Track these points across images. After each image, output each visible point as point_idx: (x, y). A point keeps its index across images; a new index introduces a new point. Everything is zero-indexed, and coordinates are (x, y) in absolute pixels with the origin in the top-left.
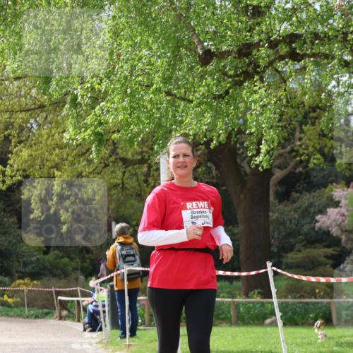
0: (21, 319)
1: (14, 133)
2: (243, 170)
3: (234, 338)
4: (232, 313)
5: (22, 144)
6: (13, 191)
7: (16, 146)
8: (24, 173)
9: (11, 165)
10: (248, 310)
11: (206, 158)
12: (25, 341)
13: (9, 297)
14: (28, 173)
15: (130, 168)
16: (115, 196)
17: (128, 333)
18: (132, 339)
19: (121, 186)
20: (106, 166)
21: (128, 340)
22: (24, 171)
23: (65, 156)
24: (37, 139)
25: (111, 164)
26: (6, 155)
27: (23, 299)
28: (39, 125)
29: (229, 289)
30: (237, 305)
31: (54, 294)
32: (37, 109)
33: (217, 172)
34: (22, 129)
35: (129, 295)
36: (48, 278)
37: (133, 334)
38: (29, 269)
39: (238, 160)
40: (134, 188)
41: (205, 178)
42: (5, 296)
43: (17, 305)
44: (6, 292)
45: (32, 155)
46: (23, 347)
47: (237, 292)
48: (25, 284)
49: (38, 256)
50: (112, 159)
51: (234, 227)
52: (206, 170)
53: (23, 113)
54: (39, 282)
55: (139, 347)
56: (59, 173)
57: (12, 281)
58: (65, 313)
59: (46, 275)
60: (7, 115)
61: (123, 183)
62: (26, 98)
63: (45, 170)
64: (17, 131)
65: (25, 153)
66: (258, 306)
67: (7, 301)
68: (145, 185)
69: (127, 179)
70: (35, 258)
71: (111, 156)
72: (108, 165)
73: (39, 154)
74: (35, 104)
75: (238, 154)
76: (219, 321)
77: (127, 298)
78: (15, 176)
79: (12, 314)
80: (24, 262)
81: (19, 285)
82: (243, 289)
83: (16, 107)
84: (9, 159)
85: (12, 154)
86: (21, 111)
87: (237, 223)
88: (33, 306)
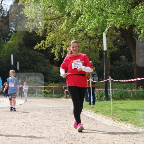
0: (52, 98)
1: (48, 28)
2: (135, 40)
3: (133, 105)
4: (131, 95)
5: (51, 32)
6: (48, 50)
7: (49, 33)
8: (52, 43)
9: (47, 40)
10: (138, 94)
11: (121, 36)
12: (53, 106)
13: (47, 90)
14: (53, 43)
15: (92, 40)
16: (86, 51)
17: (92, 103)
18: (93, 105)
19: (88, 47)
20: (83, 40)
21: (92, 106)
22: (52, 42)
23: (68, 36)
24: (57, 30)
25: (85, 39)
26: (45, 36)
27: (52, 90)
28: (57, 25)
29: (130, 86)
30: (133, 92)
31: (64, 89)
32: (57, 18)
33: (125, 41)
34: (51, 26)
35: (92, 89)
36: (61, 83)
37: (94, 103)
38: (54, 79)
39: (133, 37)
40: (94, 48)
41: (120, 44)
42: (46, 90)
43: (50, 93)
44: (46, 88)
45: (55, 36)
46: (53, 108)
47: (133, 87)
48: (53, 85)
49: (58, 74)
50: (85, 37)
51: (131, 62)
52: (121, 40)
53: (52, 20)
54: (58, 84)
55: (96, 108)
56: (65, 43)
57: (48, 84)
58: (68, 96)
59: (60, 82)
60: (45, 21)
61: (89, 46)
62: (53, 14)
63: (60, 42)
64: (50, 27)
65: (52, 35)
66: (141, 92)
67: (46, 91)
68: (98, 47)
69: (91, 45)
70: (56, 75)
71: (84, 36)
72: (84, 40)
73: (58, 36)
74: (56, 16)
75: (133, 34)
76: (126, 98)
77: (91, 90)
78: (48, 44)
79: (48, 96)
80: (52, 77)
81: (51, 85)
82: (136, 86)
83: (49, 18)
84: (46, 38)
85: (48, 36)
86: (51, 19)
87: (133, 61)
88: (56, 93)
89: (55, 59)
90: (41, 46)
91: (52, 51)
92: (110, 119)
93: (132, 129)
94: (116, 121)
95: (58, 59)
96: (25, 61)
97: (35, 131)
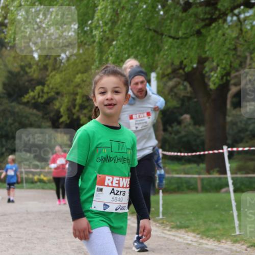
5: (56, 71)
6: (49, 104)
7: (51, 72)
9: (48, 85)
14: (59, 90)
22: (57, 89)
23: (85, 78)
33: (191, 89)
34: (56, 60)
43: (50, 181)
64: (53, 62)
66: (216, 180)
67: (42, 179)
78: (50, 92)
84: (47, 81)
85: (49, 77)
89: (61, 120)
90: (35, 96)
91: (56, 105)
92: (158, 225)
93: (196, 242)
94: (168, 228)
95: (66, 121)
96: (6, 124)
97: (19, 246)
